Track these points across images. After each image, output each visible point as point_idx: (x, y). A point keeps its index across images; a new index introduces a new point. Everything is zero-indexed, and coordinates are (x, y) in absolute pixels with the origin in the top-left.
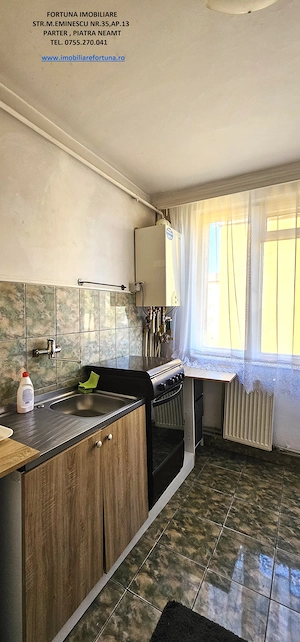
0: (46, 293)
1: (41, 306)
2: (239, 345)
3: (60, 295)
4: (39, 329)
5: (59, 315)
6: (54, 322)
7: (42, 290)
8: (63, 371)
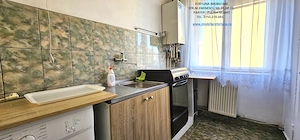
0: (120, 31)
1: (117, 37)
2: (218, 64)
3: (126, 33)
4: (116, 49)
5: (126, 43)
6: (124, 46)
7: (118, 29)
8: (128, 71)
